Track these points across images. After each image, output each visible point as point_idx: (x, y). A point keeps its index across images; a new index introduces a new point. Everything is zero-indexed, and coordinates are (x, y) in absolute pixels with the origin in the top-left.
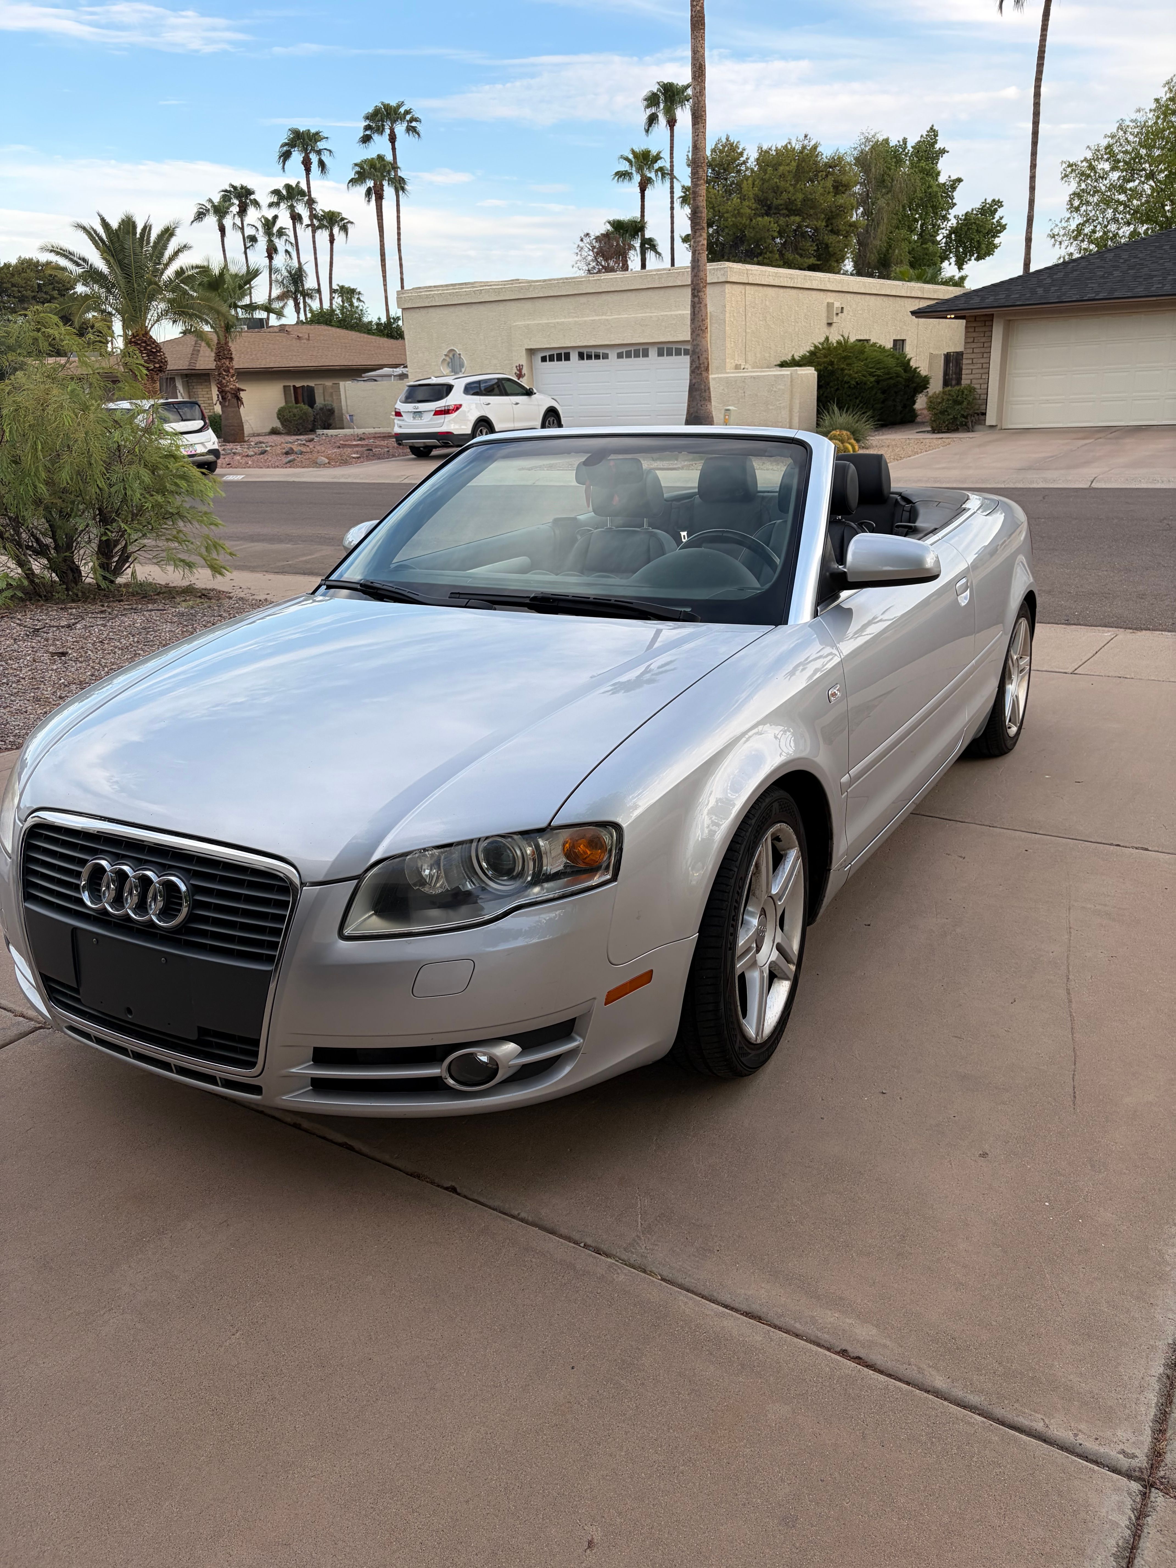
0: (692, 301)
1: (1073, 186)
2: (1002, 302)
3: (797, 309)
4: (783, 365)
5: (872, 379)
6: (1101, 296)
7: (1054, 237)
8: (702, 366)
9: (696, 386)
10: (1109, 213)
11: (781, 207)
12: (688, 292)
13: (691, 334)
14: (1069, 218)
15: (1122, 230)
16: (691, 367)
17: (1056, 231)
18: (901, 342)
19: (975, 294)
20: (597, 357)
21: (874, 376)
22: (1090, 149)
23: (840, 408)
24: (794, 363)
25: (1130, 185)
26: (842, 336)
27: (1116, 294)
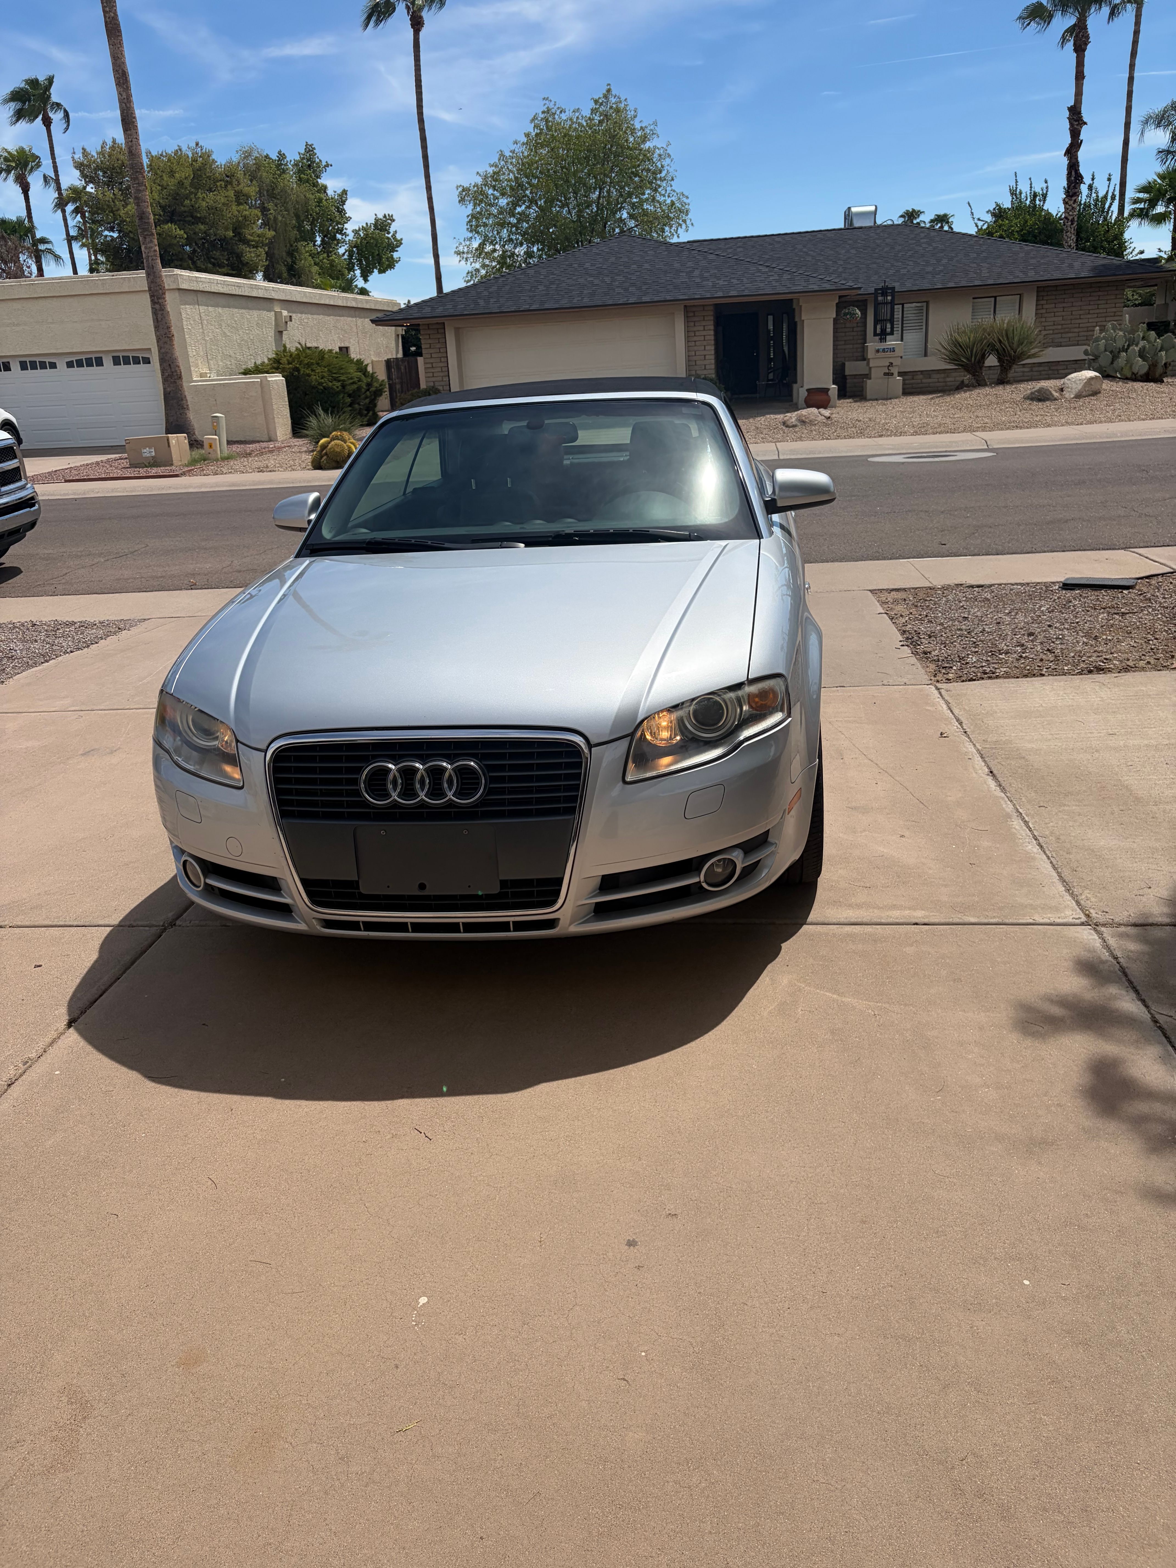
0: (152, 308)
1: (469, 209)
2: (451, 312)
3: (249, 317)
4: (246, 372)
5: (339, 384)
6: (534, 307)
7: (459, 254)
8: (175, 374)
9: (172, 394)
10: (505, 233)
11: (186, 214)
12: (146, 299)
13: (158, 342)
14: (471, 238)
15: (518, 249)
16: (162, 375)
17: (461, 249)
18: (345, 349)
19: (424, 304)
20: (43, 366)
21: (339, 381)
22: (480, 175)
23: (326, 411)
24: (258, 370)
25: (519, 210)
26: (299, 343)
27: (546, 306)
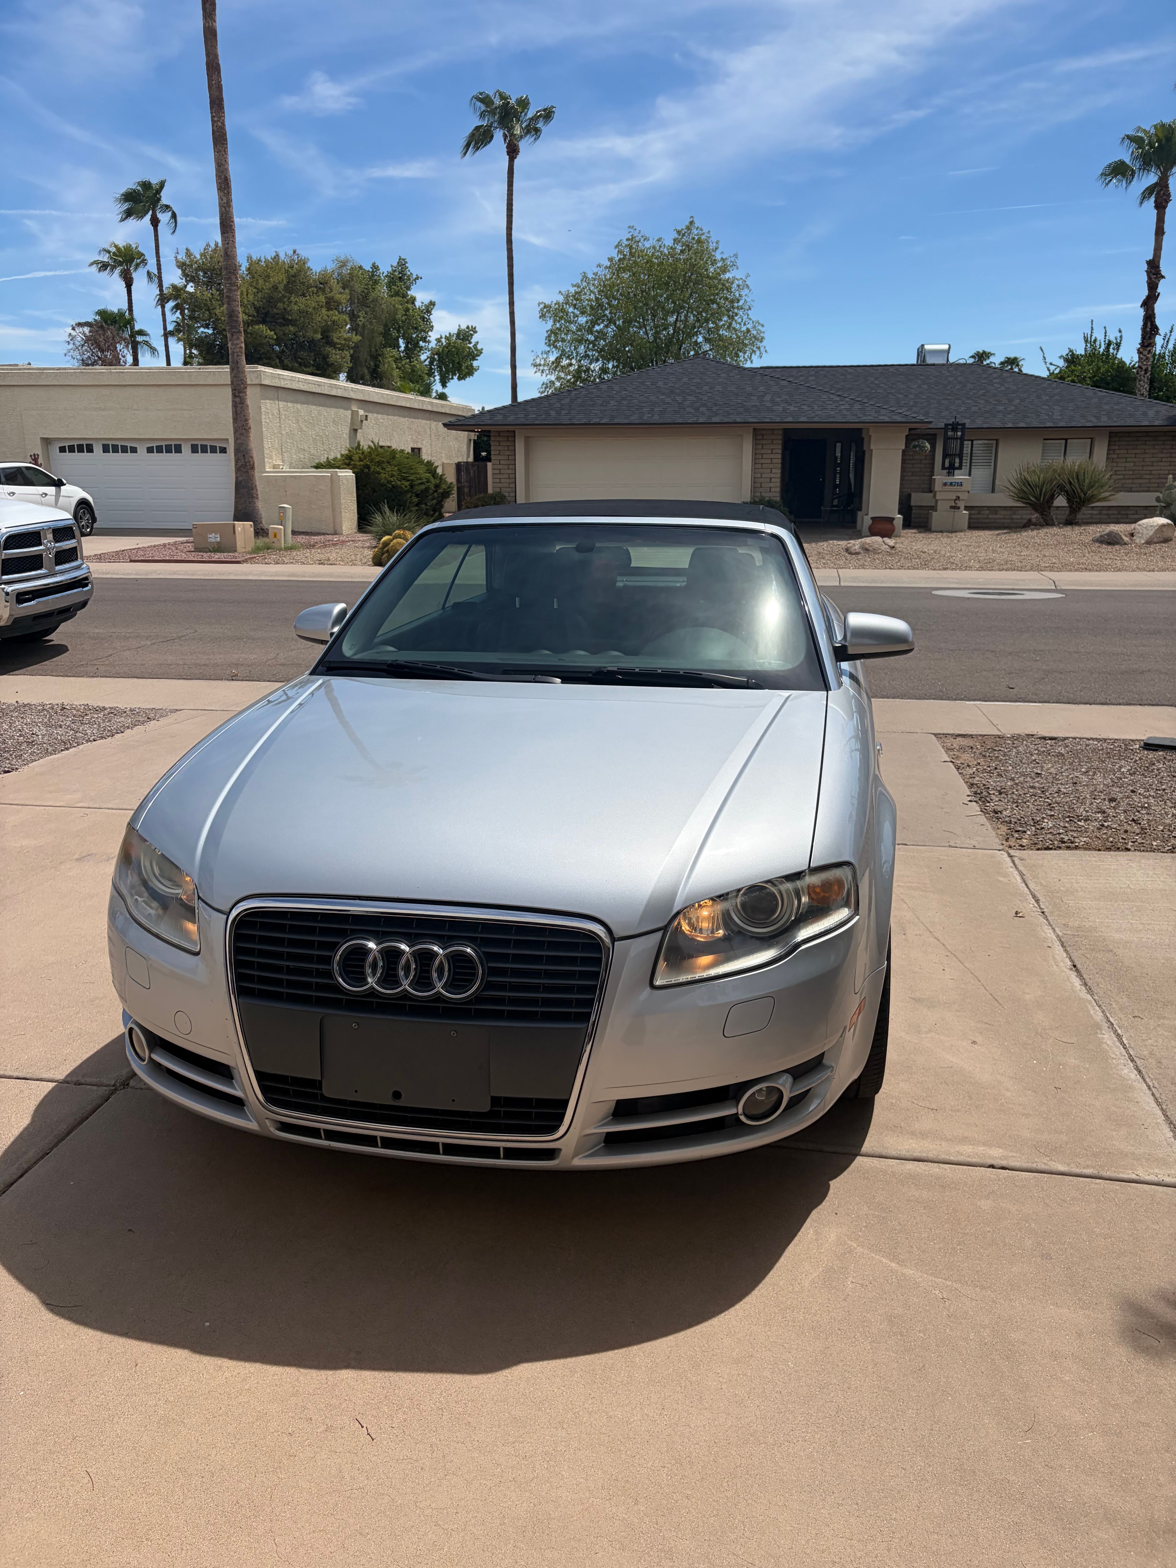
0: (233, 401)
1: (549, 324)
2: (523, 421)
3: (325, 414)
4: (318, 466)
5: (407, 483)
6: (604, 421)
7: (536, 366)
8: (248, 464)
9: (243, 483)
10: (582, 349)
11: (278, 316)
12: (228, 392)
13: (235, 433)
14: (549, 352)
15: (593, 365)
16: (236, 465)
17: (538, 361)
18: (417, 450)
19: (497, 411)
20: (124, 450)
21: (408, 481)
22: (562, 294)
23: (391, 509)
24: (329, 465)
25: (597, 328)
26: (372, 442)
27: (616, 421)
